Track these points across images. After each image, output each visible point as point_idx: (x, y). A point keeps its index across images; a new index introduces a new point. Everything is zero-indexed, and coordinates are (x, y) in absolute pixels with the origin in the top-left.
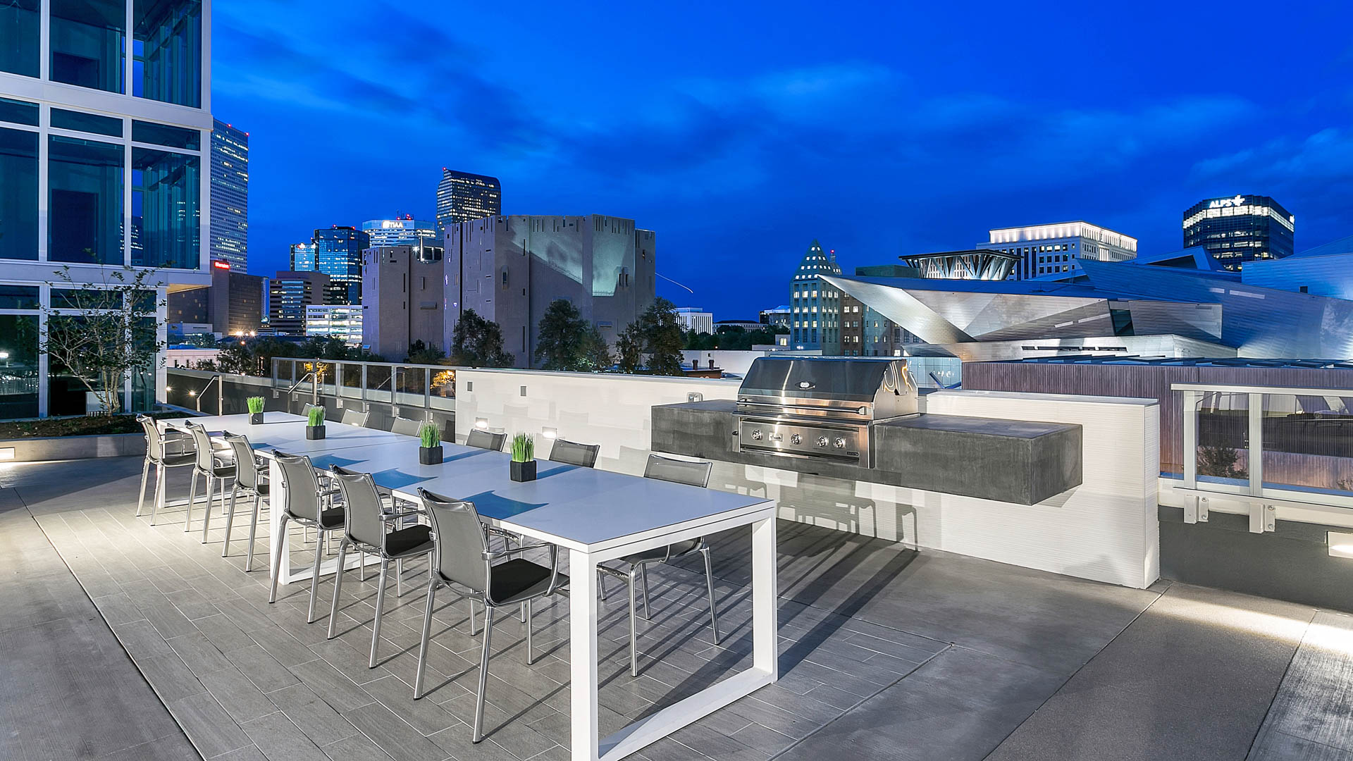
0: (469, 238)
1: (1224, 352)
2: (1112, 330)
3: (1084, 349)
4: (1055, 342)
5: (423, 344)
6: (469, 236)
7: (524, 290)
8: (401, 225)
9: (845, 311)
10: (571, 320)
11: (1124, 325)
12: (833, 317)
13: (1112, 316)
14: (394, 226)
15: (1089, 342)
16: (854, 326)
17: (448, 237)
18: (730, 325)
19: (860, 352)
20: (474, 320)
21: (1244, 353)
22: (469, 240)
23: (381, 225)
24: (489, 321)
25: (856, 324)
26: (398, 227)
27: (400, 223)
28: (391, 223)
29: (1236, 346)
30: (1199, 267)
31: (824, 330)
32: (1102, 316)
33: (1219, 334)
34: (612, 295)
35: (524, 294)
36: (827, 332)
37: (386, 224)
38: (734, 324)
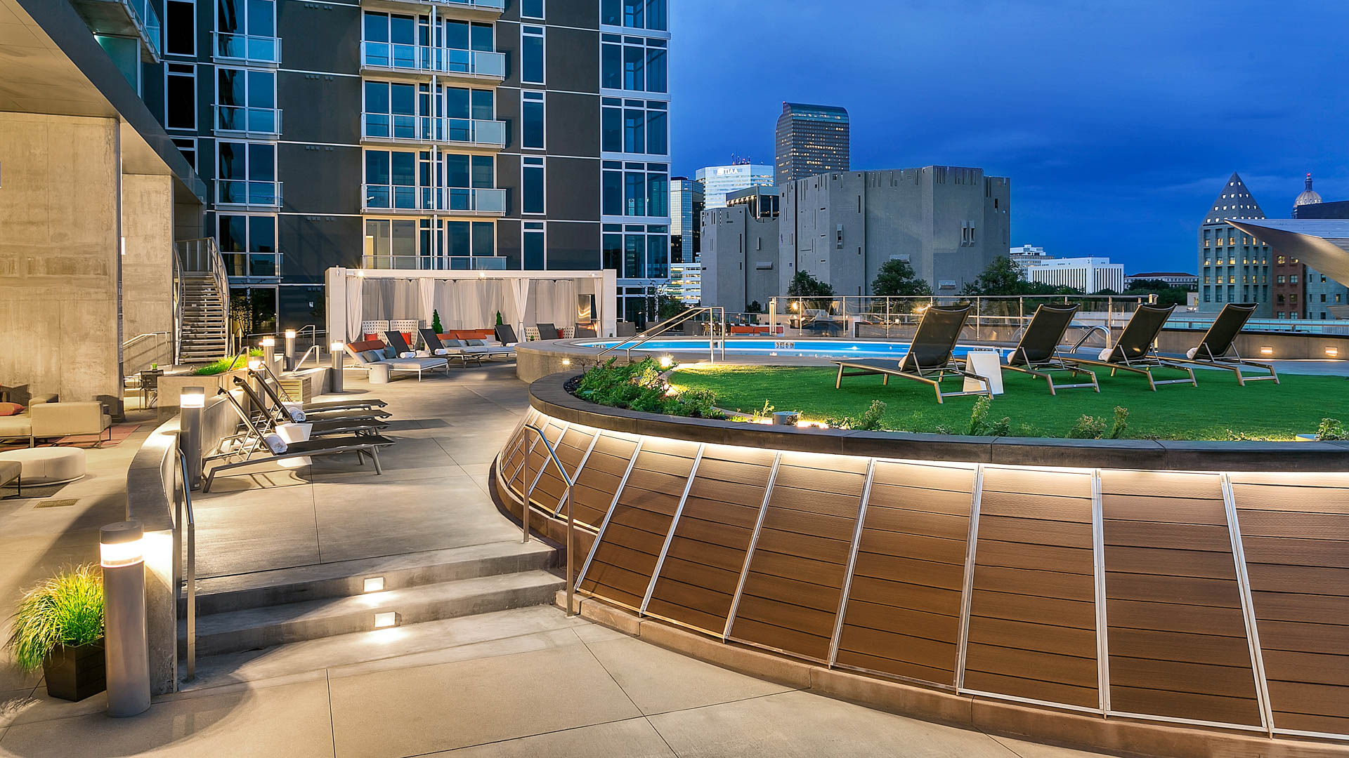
0: (803, 196)
5: (759, 305)
6: (803, 194)
7: (860, 248)
9: (1280, 262)
10: (905, 280)
12: (1261, 270)
16: (1292, 281)
17: (783, 196)
18: (1149, 279)
19: (1302, 315)
20: (808, 282)
22: (803, 199)
24: (821, 282)
25: (1295, 280)
34: (955, 251)
35: (860, 253)
36: (1251, 289)
38: (1155, 278)
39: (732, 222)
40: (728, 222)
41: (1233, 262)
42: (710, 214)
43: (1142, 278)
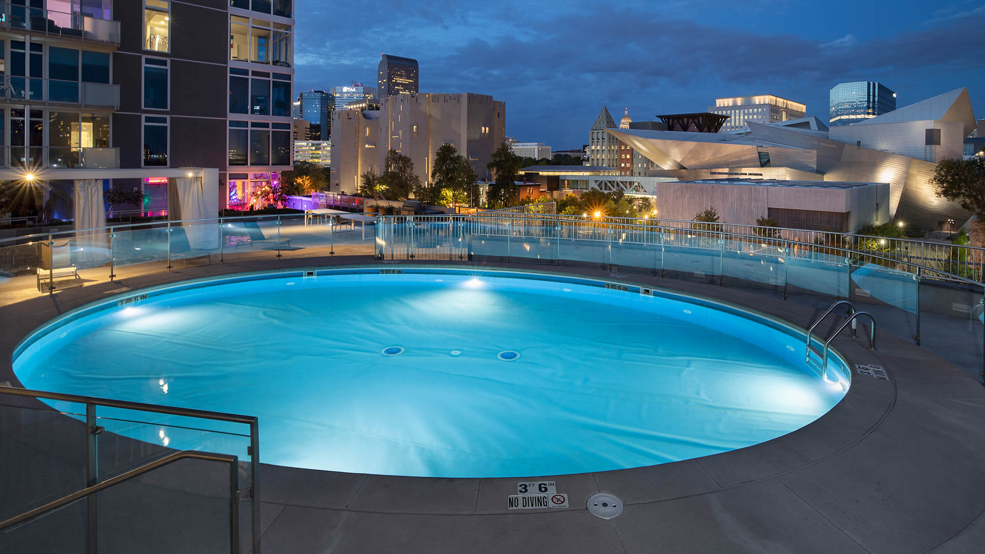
1: (815, 178)
2: (758, 163)
3: (741, 174)
4: (726, 170)
8: (354, 90)
9: (622, 148)
11: (766, 160)
12: (615, 152)
13: (759, 156)
14: (350, 91)
15: (744, 170)
16: (627, 157)
17: (382, 105)
18: (562, 153)
19: (631, 173)
21: (828, 178)
23: (342, 89)
24: (405, 156)
26: (353, 91)
27: (354, 89)
28: (348, 89)
29: (823, 173)
30: (812, 129)
31: (609, 159)
32: (754, 156)
33: (815, 166)
34: (478, 139)
36: (611, 160)
37: (345, 89)
38: (565, 153)
39: (350, 119)
40: (348, 119)
41: (604, 148)
42: (337, 113)
43: (559, 153)
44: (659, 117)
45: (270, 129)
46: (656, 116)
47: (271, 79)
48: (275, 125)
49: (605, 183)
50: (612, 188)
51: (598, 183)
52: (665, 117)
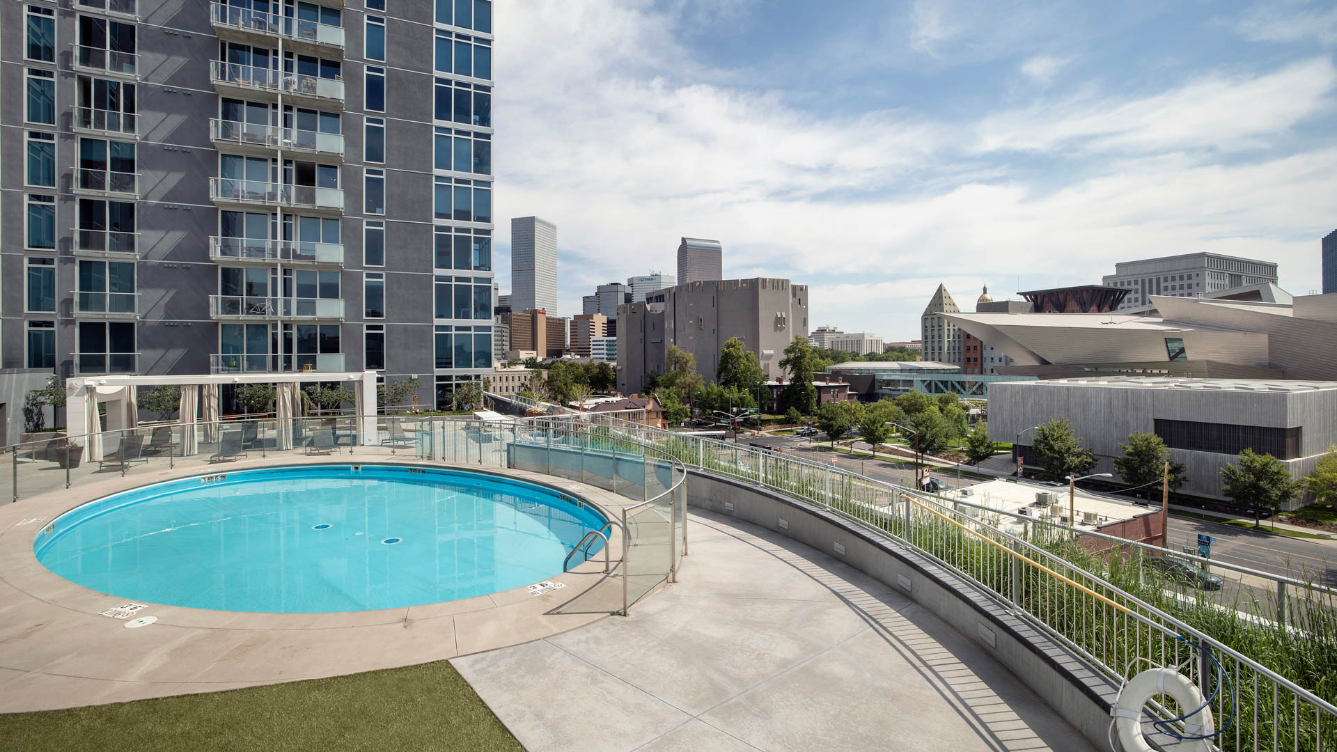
2: (1166, 355)
6: (679, 295)
7: (714, 330)
11: (1177, 351)
12: (957, 343)
13: (1166, 343)
18: (897, 345)
22: (679, 298)
30: (1264, 300)
31: (949, 353)
33: (1266, 358)
35: (714, 333)
36: (951, 353)
38: (900, 345)
39: (635, 313)
40: (633, 313)
43: (894, 345)
44: (1021, 294)
45: (472, 332)
46: (1017, 293)
47: (472, 284)
48: (477, 328)
49: (935, 383)
50: (945, 390)
51: (926, 384)
52: (1030, 294)
